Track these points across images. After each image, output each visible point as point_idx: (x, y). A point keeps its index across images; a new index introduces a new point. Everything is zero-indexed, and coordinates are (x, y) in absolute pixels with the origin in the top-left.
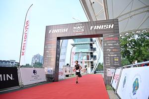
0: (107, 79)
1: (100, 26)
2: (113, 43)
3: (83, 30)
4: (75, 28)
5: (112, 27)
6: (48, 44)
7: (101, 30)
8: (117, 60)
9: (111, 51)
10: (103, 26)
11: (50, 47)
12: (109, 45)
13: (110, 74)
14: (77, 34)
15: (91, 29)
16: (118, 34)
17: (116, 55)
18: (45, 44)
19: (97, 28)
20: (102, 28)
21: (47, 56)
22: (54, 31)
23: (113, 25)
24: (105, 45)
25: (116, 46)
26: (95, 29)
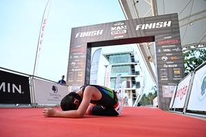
0: (163, 101)
1: (151, 24)
2: (171, 48)
3: (125, 31)
4: (113, 29)
5: (169, 25)
6: (75, 52)
7: (152, 30)
8: (179, 72)
9: (168, 60)
10: (154, 24)
11: (77, 57)
12: (165, 50)
13: (168, 94)
14: (116, 38)
15: (137, 29)
16: (178, 35)
17: (176, 66)
18: (71, 53)
19: (146, 28)
20: (154, 27)
21: (73, 70)
22: (84, 34)
23: (170, 22)
24: (159, 51)
25: (175, 52)
26: (143, 28)
